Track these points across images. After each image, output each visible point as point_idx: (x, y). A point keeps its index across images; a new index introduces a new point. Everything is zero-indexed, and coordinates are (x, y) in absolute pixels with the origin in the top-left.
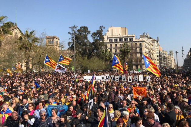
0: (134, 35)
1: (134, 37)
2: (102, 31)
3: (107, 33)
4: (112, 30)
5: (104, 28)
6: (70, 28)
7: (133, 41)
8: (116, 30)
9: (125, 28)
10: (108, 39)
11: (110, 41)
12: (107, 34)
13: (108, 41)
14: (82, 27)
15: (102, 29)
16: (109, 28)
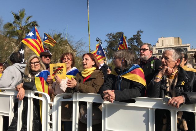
0: (188, 45)
1: (188, 46)
2: (140, 35)
3: (157, 44)
4: (163, 41)
5: (142, 32)
6: (106, 35)
7: (188, 51)
8: (167, 40)
9: (179, 38)
10: (157, 50)
11: (159, 52)
12: (157, 46)
13: (157, 52)
14: (118, 33)
15: (140, 33)
16: (159, 39)
